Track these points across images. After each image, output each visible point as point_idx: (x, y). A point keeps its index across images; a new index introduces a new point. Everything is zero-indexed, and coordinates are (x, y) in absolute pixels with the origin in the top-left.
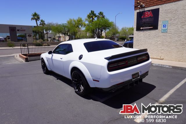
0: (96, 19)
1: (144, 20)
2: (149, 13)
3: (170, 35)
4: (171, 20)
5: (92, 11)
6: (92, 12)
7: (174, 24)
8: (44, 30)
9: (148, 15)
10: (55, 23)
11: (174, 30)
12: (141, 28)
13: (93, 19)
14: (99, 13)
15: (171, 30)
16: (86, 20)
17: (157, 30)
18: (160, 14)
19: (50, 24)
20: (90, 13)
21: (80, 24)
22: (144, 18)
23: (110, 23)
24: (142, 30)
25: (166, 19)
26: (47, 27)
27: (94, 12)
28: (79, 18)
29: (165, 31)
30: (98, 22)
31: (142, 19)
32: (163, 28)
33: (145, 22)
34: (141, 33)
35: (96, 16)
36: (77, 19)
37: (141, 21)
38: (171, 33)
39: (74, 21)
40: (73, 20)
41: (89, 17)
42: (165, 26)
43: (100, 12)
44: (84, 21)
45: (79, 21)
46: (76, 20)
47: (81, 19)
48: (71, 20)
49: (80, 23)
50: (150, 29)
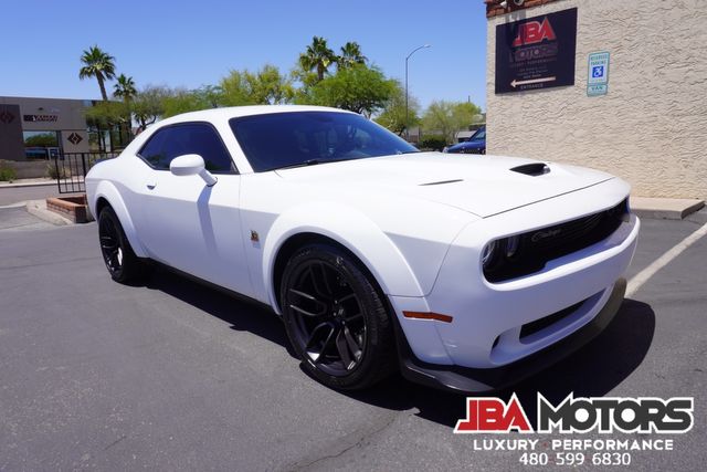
0: (333, 69)
1: (523, 54)
2: (541, 27)
3: (617, 102)
4: (620, 47)
5: (316, 40)
6: (319, 46)
7: (631, 64)
9: (538, 36)
10: (173, 88)
11: (632, 85)
12: (514, 84)
13: (322, 70)
14: (344, 46)
15: (619, 84)
16: (295, 74)
17: (570, 89)
18: (580, 29)
19: (155, 91)
20: (312, 47)
21: (272, 90)
22: (523, 46)
23: (385, 83)
24: (518, 89)
25: (604, 47)
26: (145, 104)
27: (324, 43)
28: (266, 68)
29: (598, 91)
30: (342, 80)
31: (514, 49)
32: (591, 79)
33: (526, 61)
34: (514, 102)
35: (332, 59)
36: (261, 70)
37: (513, 56)
38: (621, 96)
39: (250, 80)
40: (243, 76)
41: (306, 62)
42: (598, 71)
43: (348, 44)
44: (288, 78)
45: (269, 81)
46: (257, 78)
47: (275, 72)
48: (236, 75)
49: (272, 85)
50: (547, 86)
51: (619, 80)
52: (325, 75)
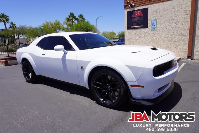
0: (76, 22)
1: (134, 19)
2: (139, 12)
3: (159, 32)
4: (159, 18)
5: (71, 13)
6: (72, 15)
7: (162, 23)
8: (15, 34)
9: (138, 15)
10: (28, 26)
11: (163, 28)
12: (132, 27)
13: (73, 22)
14: (79, 15)
15: (159, 28)
16: (65, 23)
17: (147, 29)
18: (149, 13)
19: (23, 27)
20: (70, 15)
21: (58, 27)
22: (134, 17)
23: (91, 26)
24: (133, 28)
25: (155, 18)
26: (19, 31)
27: (73, 14)
28: (56, 21)
29: (154, 29)
30: (79, 25)
31: (132, 18)
32: (152, 26)
33: (135, 21)
34: (132, 32)
35: (76, 19)
36: (55, 22)
37: (132, 20)
38: (160, 31)
39: (51, 24)
40: (49, 23)
41: (68, 20)
42: (154, 24)
43: (80, 15)
44: (62, 24)
45: (57, 25)
46: (53, 24)
47: (59, 22)
48: (47, 23)
49: (58, 26)
50: (141, 28)
51: (159, 26)
52: (74, 23)
